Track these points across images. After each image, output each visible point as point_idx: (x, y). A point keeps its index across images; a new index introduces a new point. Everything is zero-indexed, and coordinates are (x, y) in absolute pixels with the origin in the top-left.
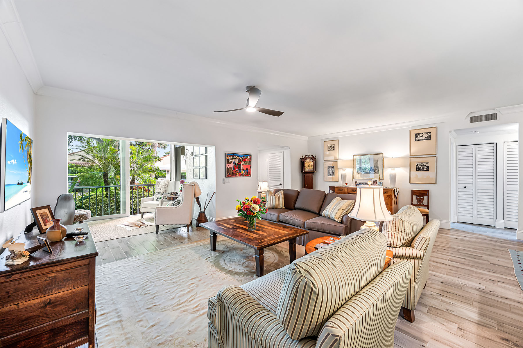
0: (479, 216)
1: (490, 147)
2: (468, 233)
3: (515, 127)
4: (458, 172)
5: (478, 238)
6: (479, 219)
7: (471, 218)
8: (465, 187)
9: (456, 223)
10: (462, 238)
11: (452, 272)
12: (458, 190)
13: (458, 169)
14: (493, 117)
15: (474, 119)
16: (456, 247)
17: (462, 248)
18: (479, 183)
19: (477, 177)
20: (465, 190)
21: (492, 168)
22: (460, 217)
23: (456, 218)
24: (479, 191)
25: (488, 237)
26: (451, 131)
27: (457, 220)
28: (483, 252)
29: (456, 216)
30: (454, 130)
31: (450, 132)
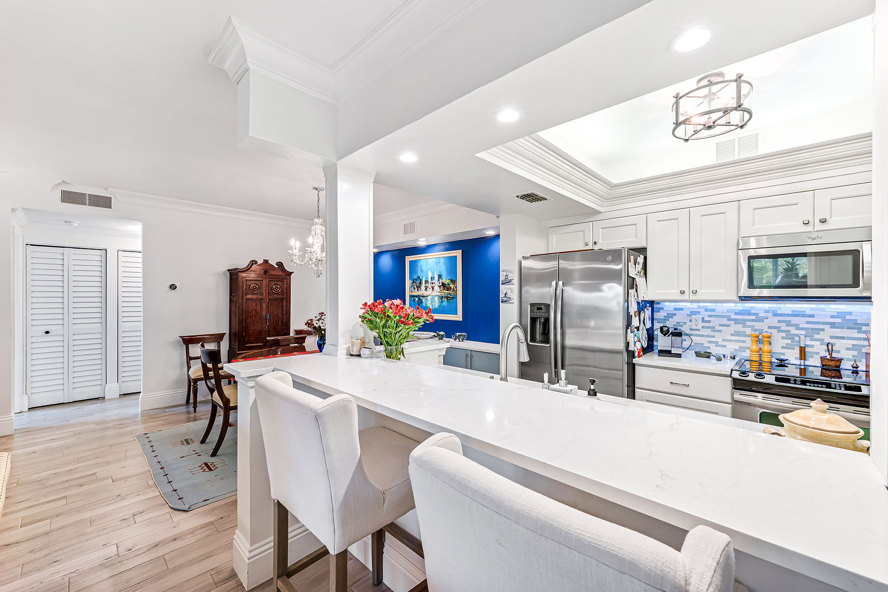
0: (75, 385)
1: (96, 256)
2: (59, 428)
3: (137, 228)
4: (30, 300)
5: (79, 433)
6: (76, 391)
7: (61, 392)
8: (47, 332)
9: (25, 414)
10: (47, 445)
11: (38, 555)
12: (30, 340)
13: (30, 294)
14: (104, 202)
15: (69, 197)
16: (35, 477)
17: (51, 472)
18: (76, 321)
19: (72, 310)
20: (47, 338)
21: (99, 294)
22: (34, 396)
23: (27, 400)
24: (76, 337)
25: (96, 424)
26: (17, 210)
27: (29, 406)
28: (94, 461)
29: (27, 398)
30: (24, 209)
31: (13, 210)
